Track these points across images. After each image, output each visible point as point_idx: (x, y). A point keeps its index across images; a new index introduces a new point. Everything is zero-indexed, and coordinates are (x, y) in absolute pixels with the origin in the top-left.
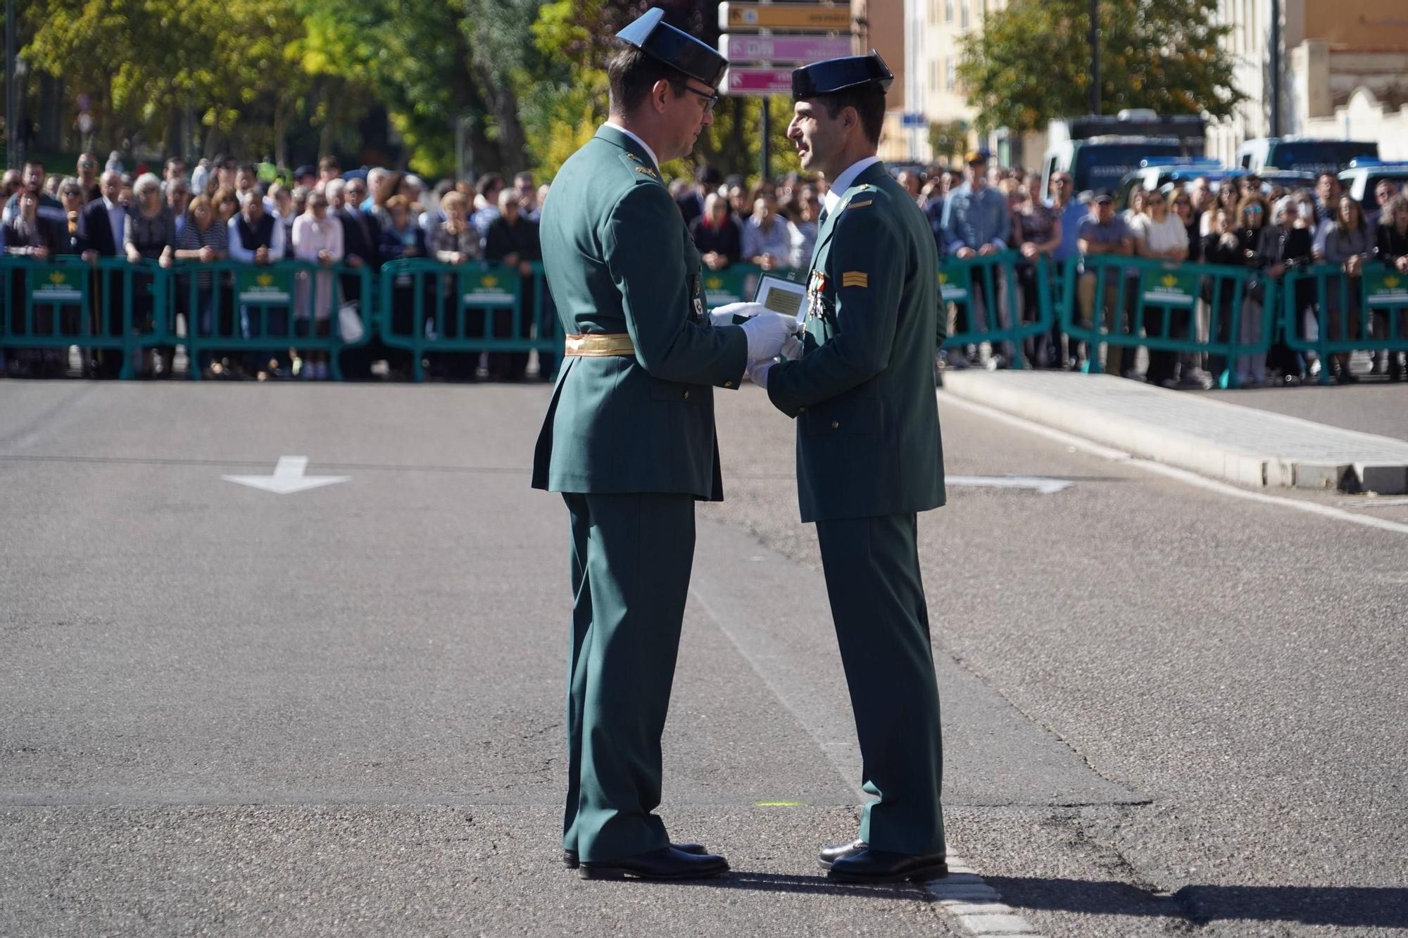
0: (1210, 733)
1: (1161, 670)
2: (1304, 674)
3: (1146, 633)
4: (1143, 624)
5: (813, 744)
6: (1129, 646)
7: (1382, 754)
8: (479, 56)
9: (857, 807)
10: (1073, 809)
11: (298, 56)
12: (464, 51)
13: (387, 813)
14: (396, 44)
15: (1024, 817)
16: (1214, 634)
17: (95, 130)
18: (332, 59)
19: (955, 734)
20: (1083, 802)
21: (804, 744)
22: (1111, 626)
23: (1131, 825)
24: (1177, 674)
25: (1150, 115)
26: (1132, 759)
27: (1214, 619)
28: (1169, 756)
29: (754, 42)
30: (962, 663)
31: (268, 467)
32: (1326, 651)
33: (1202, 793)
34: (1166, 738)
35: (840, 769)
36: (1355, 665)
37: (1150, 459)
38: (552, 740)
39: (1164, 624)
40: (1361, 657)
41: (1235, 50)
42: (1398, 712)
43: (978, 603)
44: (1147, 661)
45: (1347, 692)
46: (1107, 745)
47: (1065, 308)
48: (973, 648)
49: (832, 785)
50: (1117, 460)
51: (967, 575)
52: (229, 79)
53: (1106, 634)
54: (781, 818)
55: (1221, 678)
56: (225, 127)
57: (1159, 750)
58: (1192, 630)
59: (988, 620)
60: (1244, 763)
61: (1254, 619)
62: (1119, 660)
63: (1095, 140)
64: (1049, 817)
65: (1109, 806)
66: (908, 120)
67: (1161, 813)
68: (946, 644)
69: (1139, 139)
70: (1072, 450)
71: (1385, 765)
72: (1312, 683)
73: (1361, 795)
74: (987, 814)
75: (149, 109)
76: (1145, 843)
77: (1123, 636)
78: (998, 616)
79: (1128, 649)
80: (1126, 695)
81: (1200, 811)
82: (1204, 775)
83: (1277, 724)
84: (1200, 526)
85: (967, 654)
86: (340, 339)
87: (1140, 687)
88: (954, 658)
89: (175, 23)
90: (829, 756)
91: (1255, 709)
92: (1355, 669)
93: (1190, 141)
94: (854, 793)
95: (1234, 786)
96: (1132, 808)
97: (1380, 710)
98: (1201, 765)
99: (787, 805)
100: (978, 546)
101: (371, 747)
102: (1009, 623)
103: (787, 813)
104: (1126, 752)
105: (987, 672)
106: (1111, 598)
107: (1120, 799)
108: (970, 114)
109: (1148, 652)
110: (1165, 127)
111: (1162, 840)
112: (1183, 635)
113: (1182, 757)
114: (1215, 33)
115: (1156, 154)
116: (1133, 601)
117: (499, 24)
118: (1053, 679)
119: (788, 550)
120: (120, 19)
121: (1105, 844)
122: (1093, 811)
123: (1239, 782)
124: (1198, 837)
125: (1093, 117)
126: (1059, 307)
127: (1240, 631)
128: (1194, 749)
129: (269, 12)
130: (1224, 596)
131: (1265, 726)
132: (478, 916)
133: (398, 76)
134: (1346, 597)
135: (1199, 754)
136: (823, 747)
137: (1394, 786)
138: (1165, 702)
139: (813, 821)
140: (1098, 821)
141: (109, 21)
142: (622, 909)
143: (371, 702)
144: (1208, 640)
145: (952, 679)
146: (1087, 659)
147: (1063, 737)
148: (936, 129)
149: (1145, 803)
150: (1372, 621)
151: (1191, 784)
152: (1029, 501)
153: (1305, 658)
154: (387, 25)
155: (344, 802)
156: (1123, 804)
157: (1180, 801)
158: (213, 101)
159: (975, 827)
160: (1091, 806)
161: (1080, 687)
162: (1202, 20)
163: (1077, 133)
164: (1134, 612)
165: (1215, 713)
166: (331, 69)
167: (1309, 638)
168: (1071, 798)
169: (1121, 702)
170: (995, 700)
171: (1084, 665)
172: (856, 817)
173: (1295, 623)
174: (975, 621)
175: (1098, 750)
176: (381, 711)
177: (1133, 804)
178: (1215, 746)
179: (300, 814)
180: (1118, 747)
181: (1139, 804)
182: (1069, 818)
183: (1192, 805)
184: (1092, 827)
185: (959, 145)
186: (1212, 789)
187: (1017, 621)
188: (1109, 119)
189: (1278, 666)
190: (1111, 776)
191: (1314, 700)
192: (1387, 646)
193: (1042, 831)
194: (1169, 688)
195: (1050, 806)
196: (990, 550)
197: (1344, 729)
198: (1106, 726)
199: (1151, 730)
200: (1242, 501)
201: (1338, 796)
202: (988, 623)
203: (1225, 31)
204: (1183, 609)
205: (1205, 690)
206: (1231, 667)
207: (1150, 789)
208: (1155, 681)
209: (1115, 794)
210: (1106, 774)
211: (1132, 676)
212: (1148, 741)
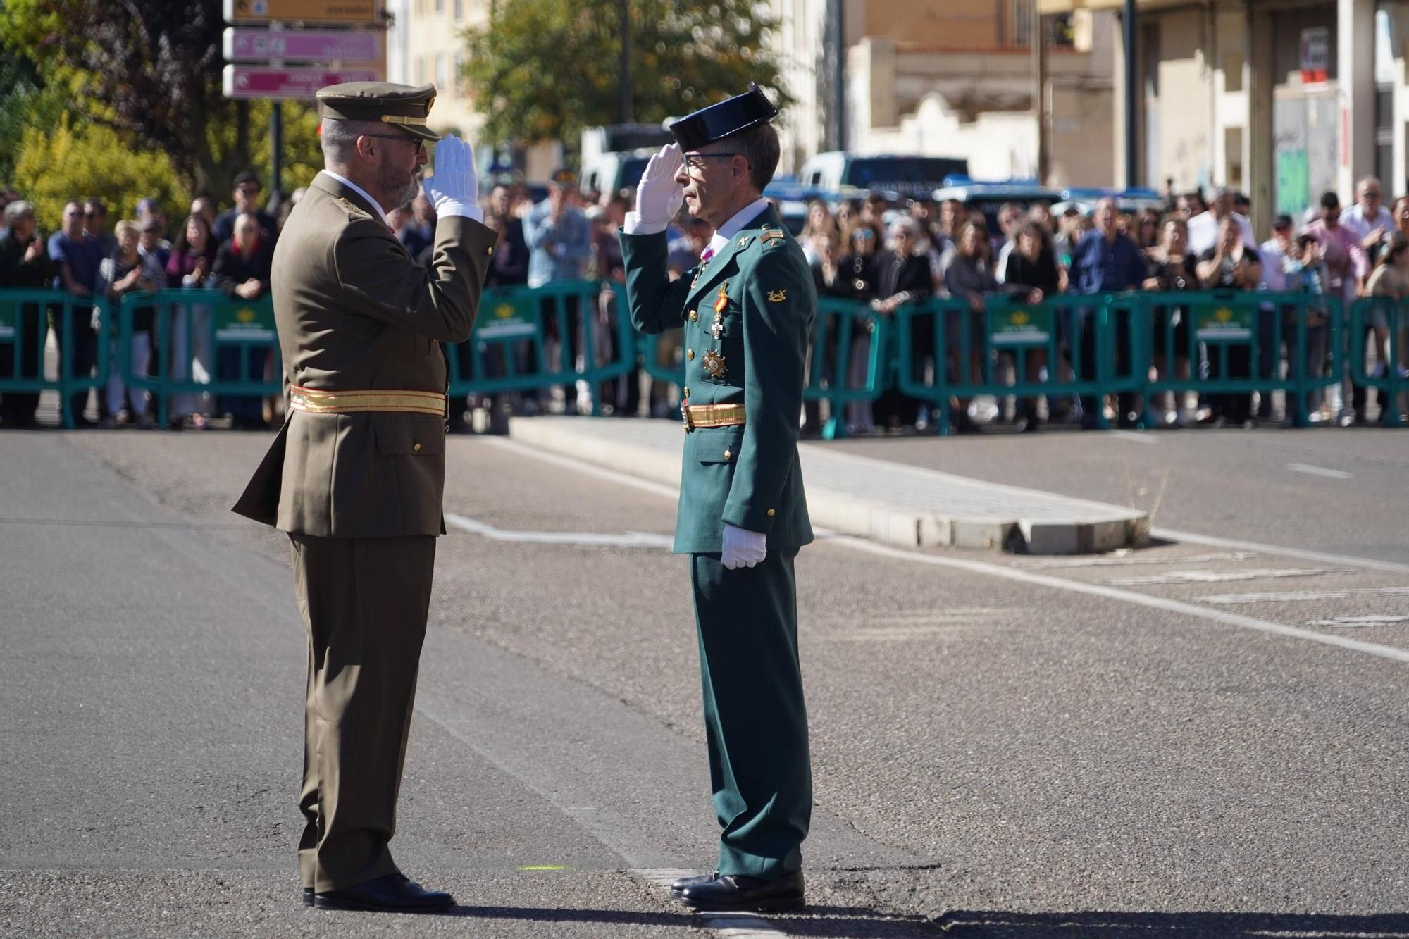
0: (975, 798)
1: (896, 736)
2: (1053, 739)
3: (863, 697)
4: (855, 689)
5: (553, 808)
6: (850, 710)
7: (1168, 819)
9: (629, 871)
10: (859, 873)
13: (128, 877)
15: (811, 880)
16: (939, 699)
19: (703, 800)
20: (868, 866)
21: (545, 809)
23: (927, 888)
24: (915, 739)
26: (902, 824)
27: (931, 683)
28: (941, 820)
32: (1067, 716)
33: (990, 857)
34: (930, 803)
35: (595, 833)
36: (1104, 730)
39: (879, 688)
40: (1108, 722)
42: (1169, 777)
44: (877, 726)
45: (1106, 757)
46: (868, 809)
49: (593, 848)
54: (554, 882)
55: (964, 743)
57: (927, 814)
58: (912, 695)
60: (1024, 828)
61: (975, 684)
64: (837, 880)
65: (897, 871)
67: (953, 877)
71: (1175, 829)
72: (1065, 747)
73: (1161, 859)
79: (850, 714)
80: (868, 760)
81: (995, 874)
82: (986, 839)
83: (1043, 788)
87: (881, 752)
88: (664, 723)
90: (577, 820)
91: (1014, 774)
92: (1106, 734)
94: (621, 857)
95: (1022, 851)
96: (921, 872)
97: (1149, 774)
98: (979, 829)
99: (552, 869)
101: (76, 813)
103: (557, 876)
104: (893, 817)
107: (905, 863)
109: (874, 717)
111: (966, 903)
112: (904, 700)
113: (955, 822)
122: (881, 874)
123: (1027, 846)
124: (1002, 899)
127: (965, 696)
128: (965, 813)
131: (1031, 791)
134: (1066, 662)
135: (972, 818)
136: (567, 812)
137: (1192, 850)
138: (914, 768)
139: (589, 885)
140: (888, 885)
143: (52, 767)
144: (935, 705)
149: (933, 867)
150: (1103, 685)
151: (975, 848)
153: (1048, 723)
155: (76, 867)
156: (910, 868)
157: (970, 864)
160: (877, 870)
165: (973, 778)
167: (1043, 703)
168: (853, 862)
169: (866, 766)
172: (632, 880)
173: (1022, 687)
175: (862, 815)
176: (68, 776)
177: (921, 868)
178: (986, 811)
179: (36, 879)
180: (883, 812)
181: (927, 868)
182: (857, 882)
183: (985, 869)
184: (883, 890)
186: (1000, 853)
189: (1021, 731)
190: (886, 840)
191: (1074, 763)
192: (1131, 711)
193: (836, 894)
194: (912, 753)
195: (833, 869)
197: (1119, 794)
198: (860, 791)
199: (910, 794)
201: (1136, 859)
204: (893, 673)
205: (953, 756)
206: (971, 732)
207: (933, 853)
208: (895, 746)
209: (898, 858)
210: (880, 838)
211: (867, 741)
212: (913, 806)
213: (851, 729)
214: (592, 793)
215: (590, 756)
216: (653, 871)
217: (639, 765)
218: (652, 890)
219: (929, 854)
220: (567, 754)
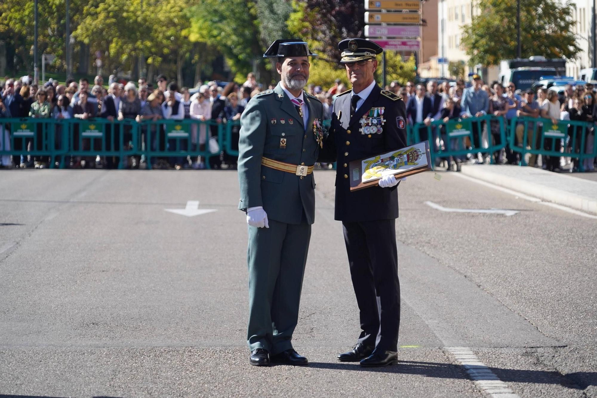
0: (588, 317)
1: (565, 290)
3: (557, 275)
4: (555, 271)
5: (422, 321)
6: (550, 280)
8: (263, 34)
9: (443, 348)
10: (534, 349)
11: (187, 34)
12: (256, 32)
14: (228, 29)
15: (514, 352)
16: (586, 275)
17: (103, 66)
18: (202, 36)
19: (482, 317)
20: (538, 346)
21: (419, 321)
22: (542, 272)
23: (559, 356)
24: (572, 292)
25: (543, 58)
26: (557, 328)
27: (585, 269)
28: (573, 327)
29: (379, 29)
30: (481, 287)
31: (183, 206)
33: (588, 342)
34: (570, 319)
35: (435, 332)
37: (550, 202)
38: (313, 320)
39: (564, 271)
41: (577, 32)
43: (485, 262)
44: (559, 286)
46: (545, 321)
47: (511, 139)
48: (485, 281)
49: (432, 338)
50: (536, 202)
51: (479, 250)
52: (158, 45)
53: (540, 275)
54: (412, 353)
55: (591, 294)
56: (157, 64)
57: (568, 324)
58: (576, 274)
59: (490, 269)
62: (547, 286)
63: (520, 69)
64: (524, 352)
65: (549, 347)
66: (440, 61)
67: (571, 351)
68: (473, 279)
69: (539, 68)
70: (517, 198)
74: (498, 351)
75: (124, 57)
76: (566, 364)
77: (547, 276)
78: (494, 267)
79: (551, 282)
80: (551, 301)
81: (588, 350)
82: (588, 334)
84: (575, 230)
85: (483, 283)
86: (209, 152)
87: (557, 297)
88: (477, 285)
89: (136, 21)
90: (430, 326)
93: (559, 69)
94: (442, 342)
96: (559, 348)
98: (586, 330)
99: (414, 347)
100: (482, 238)
101: (238, 323)
102: (499, 271)
103: (414, 350)
104: (554, 325)
105: (492, 291)
106: (541, 260)
107: (554, 345)
108: (466, 58)
109: (559, 283)
110: (549, 63)
111: (573, 362)
112: (573, 275)
113: (578, 327)
114: (568, 24)
115: (546, 74)
116: (550, 261)
117: (272, 21)
118: (520, 294)
119: (403, 239)
120: (113, 20)
121: (549, 364)
122: (543, 350)
124: (588, 361)
125: (519, 59)
126: (508, 138)
128: (582, 324)
129: (175, 17)
130: (588, 259)
132: (289, 394)
133: (229, 43)
135: (585, 326)
136: (427, 322)
138: (568, 304)
139: (426, 354)
140: (545, 354)
141: (108, 21)
142: (349, 391)
143: (236, 304)
144: (584, 278)
145: (478, 294)
146: (533, 286)
147: (526, 318)
148: (451, 64)
149: (564, 347)
151: (583, 338)
152: (502, 219)
154: (225, 22)
155: (228, 346)
156: (555, 347)
157: (579, 346)
158: (152, 54)
159: (494, 356)
160: (541, 348)
161: (532, 298)
162: (563, 19)
163: (512, 66)
164: (551, 266)
165: (590, 308)
166: (201, 40)
168: (533, 344)
169: (550, 303)
170: (497, 303)
171: (533, 288)
172: (443, 352)
174: (485, 270)
175: (542, 324)
176: (241, 308)
177: (559, 347)
178: (591, 323)
179: (211, 351)
180: (551, 323)
181: (562, 347)
182: (533, 353)
183: (584, 347)
184: (542, 356)
185: (461, 71)
186: (592, 341)
187: (502, 270)
188: (526, 60)
190: (548, 335)
193: (522, 358)
194: (569, 298)
195: (524, 347)
196: (487, 240)
198: (544, 314)
199: (563, 315)
200: (591, 219)
202: (490, 270)
203: (573, 23)
204: (572, 265)
205: (585, 299)
206: (594, 289)
207: (566, 341)
208: (563, 295)
209: (551, 343)
210: (546, 334)
211: (553, 293)
212: (563, 320)
213: (549, 288)
214: (439, 315)
215: (444, 299)
216: (453, 348)
217: (461, 303)
218: (450, 356)
219: (564, 341)
220: (435, 298)
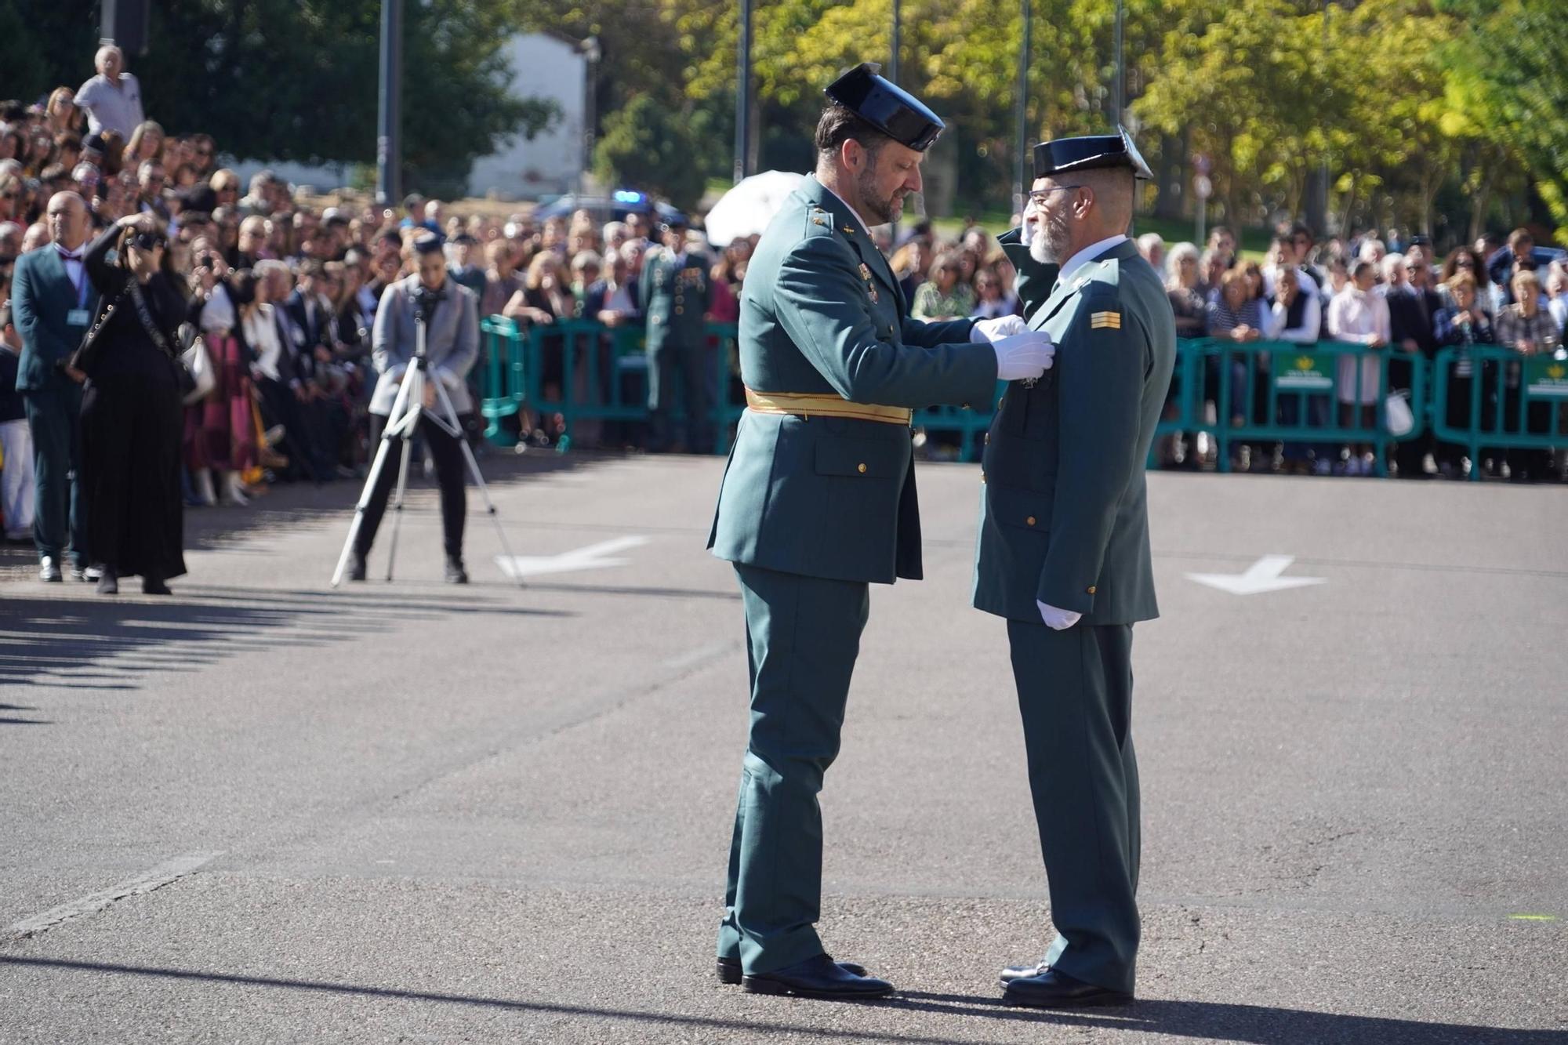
11: (1435, 116)
14: (1544, 104)
17: (1215, 195)
18: (1475, 121)
52: (1368, 140)
56: (1364, 194)
75: (1277, 171)
89: (1308, 76)
120: (1246, 72)
133: (1545, 140)
141: (1233, 74)
154: (1535, 83)
158: (1350, 165)
166: (1474, 131)
